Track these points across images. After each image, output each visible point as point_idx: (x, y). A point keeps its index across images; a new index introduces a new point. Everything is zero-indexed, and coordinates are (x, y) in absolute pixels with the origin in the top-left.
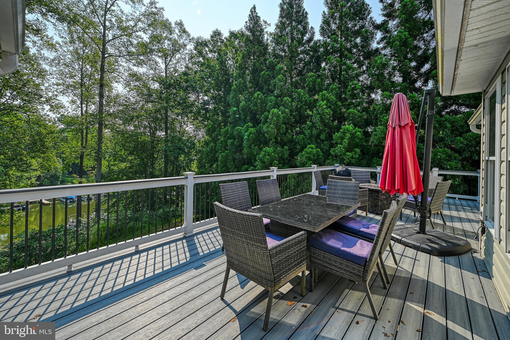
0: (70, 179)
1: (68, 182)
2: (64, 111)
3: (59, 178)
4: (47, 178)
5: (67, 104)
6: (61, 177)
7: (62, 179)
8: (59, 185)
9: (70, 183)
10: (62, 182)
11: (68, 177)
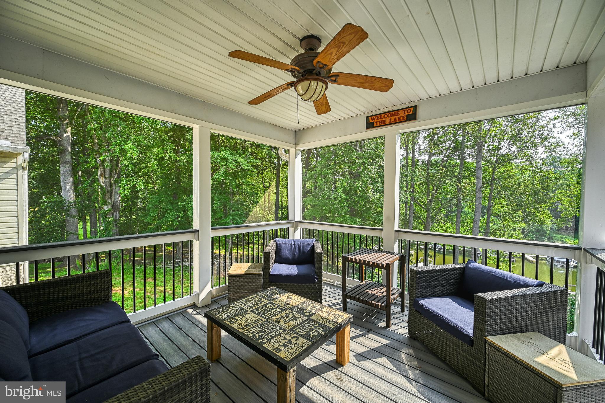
0: (560, 236)
1: (558, 240)
2: (562, 150)
3: (546, 233)
4: (532, 232)
5: (566, 141)
6: (548, 232)
7: (549, 235)
8: (546, 241)
9: (559, 242)
10: (550, 239)
11: (557, 234)
